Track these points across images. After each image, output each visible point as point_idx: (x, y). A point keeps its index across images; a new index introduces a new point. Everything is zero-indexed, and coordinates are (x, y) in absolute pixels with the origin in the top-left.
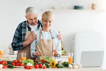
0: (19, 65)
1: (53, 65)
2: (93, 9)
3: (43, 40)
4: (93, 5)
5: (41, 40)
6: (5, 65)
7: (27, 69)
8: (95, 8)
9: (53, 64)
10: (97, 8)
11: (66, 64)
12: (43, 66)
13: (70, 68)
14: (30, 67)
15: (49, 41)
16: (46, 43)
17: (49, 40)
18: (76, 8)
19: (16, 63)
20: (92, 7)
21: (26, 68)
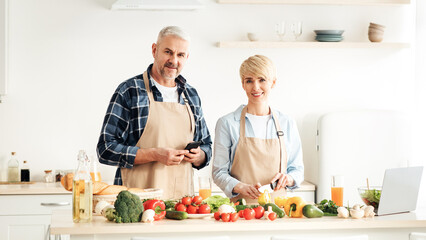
0: (198, 212)
1: (294, 210)
2: (372, 41)
3: (251, 140)
4: (372, 27)
5: (248, 141)
6: (159, 211)
7: (224, 221)
8: (378, 37)
9: (294, 206)
10: (385, 35)
11: (327, 207)
12: (267, 213)
13: (342, 217)
14: (231, 215)
15: (269, 142)
16: (262, 147)
17: (271, 141)
18: (321, 36)
19: (188, 207)
20: (370, 34)
21: (219, 217)
